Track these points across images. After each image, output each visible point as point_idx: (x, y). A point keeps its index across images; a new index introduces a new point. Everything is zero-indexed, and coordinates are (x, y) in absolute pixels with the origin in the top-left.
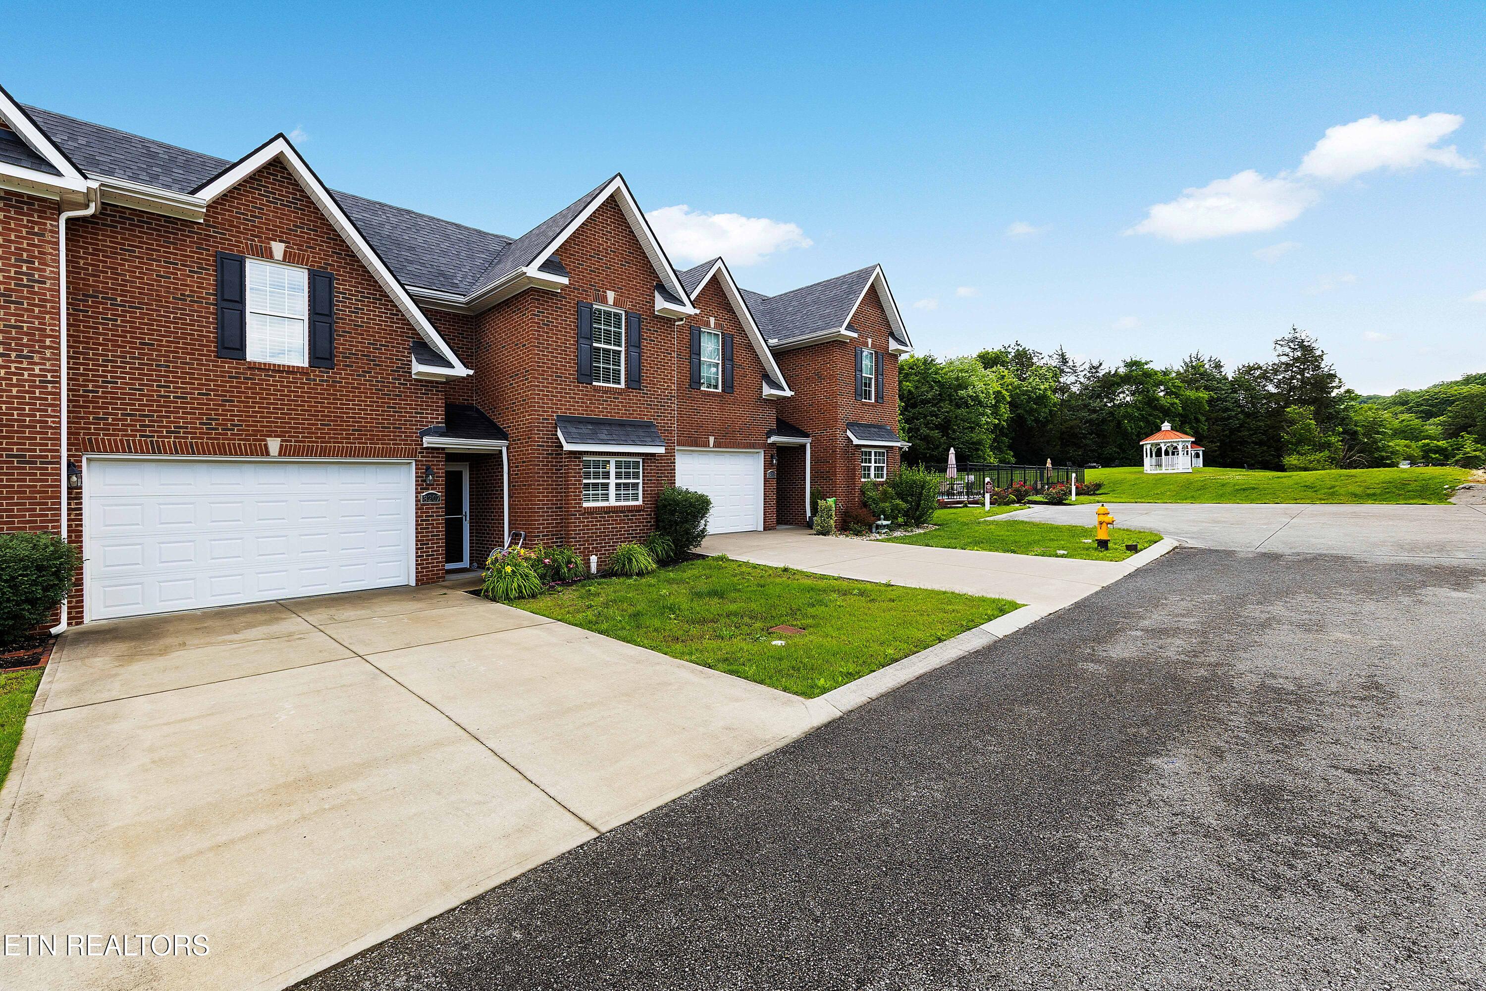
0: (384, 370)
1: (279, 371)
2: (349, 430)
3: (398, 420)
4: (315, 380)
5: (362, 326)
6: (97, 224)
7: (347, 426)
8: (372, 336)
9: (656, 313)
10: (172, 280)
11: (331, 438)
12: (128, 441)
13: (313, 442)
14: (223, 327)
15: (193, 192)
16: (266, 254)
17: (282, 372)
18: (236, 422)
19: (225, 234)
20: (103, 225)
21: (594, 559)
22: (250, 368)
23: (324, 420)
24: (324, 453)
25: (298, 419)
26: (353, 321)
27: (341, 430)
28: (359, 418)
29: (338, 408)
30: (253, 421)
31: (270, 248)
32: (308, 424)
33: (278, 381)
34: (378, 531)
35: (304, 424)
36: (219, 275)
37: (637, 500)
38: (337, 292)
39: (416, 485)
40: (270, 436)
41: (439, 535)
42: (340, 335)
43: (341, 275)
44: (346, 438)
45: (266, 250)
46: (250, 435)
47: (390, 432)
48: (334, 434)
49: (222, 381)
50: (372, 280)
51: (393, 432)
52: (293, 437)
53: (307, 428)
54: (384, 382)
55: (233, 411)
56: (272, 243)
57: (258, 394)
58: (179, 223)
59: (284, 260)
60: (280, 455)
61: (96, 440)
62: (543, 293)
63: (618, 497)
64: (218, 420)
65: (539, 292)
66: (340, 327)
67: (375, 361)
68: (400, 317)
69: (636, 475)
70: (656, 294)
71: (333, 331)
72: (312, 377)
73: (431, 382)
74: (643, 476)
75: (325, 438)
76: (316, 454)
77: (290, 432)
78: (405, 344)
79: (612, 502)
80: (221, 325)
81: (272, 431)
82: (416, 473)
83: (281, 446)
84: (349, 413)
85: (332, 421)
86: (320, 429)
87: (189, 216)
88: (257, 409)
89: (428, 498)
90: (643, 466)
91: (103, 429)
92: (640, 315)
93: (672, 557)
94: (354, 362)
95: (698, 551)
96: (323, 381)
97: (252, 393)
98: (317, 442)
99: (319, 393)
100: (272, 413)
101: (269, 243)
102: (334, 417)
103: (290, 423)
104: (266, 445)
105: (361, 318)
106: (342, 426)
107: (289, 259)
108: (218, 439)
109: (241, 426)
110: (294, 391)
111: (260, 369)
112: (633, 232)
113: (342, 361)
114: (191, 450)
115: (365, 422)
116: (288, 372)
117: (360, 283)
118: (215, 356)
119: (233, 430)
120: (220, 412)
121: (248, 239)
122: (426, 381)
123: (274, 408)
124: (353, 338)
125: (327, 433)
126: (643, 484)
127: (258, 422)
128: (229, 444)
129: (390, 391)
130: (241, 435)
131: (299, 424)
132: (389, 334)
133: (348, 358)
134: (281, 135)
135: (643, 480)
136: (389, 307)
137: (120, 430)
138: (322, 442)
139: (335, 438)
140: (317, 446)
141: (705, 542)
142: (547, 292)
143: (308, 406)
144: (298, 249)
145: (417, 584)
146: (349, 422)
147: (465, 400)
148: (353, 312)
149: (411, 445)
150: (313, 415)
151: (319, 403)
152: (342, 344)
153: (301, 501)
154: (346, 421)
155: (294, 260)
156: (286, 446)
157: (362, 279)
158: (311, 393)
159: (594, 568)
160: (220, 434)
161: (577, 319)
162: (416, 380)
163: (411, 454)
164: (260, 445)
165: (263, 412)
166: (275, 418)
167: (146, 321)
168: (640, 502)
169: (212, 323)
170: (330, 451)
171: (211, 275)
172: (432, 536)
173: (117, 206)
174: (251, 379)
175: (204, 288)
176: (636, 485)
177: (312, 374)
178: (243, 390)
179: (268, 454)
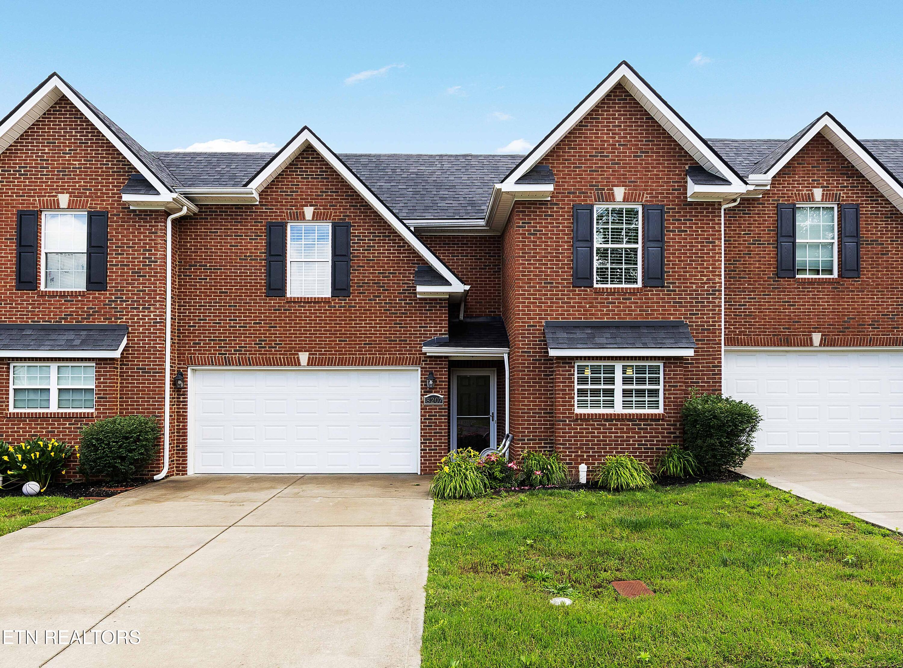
0: (392, 293)
1: (308, 302)
2: (361, 344)
3: (403, 334)
4: (335, 307)
5: (374, 260)
6: (197, 219)
7: (360, 341)
8: (382, 267)
9: (689, 200)
10: (239, 247)
11: (347, 351)
12: (211, 357)
13: (333, 354)
14: (270, 276)
15: (246, 185)
16: (301, 217)
17: (311, 302)
18: (278, 342)
19: (273, 209)
20: (200, 219)
21: (583, 468)
22: (288, 302)
23: (342, 337)
24: (341, 362)
25: (322, 337)
26: (365, 257)
27: (355, 344)
28: (370, 334)
29: (353, 327)
30: (289, 341)
31: (303, 212)
32: (329, 341)
33: (307, 310)
34: (391, 426)
35: (326, 341)
36: (268, 239)
37: (657, 408)
38: (353, 236)
39: (421, 388)
40: (301, 351)
41: (441, 433)
42: (356, 270)
43: (356, 223)
44: (358, 351)
45: (300, 214)
46: (288, 351)
47: (396, 344)
48: (349, 348)
49: (269, 313)
50: (382, 221)
51: (399, 344)
52: (318, 351)
53: (328, 344)
54: (391, 303)
55: (276, 334)
56: (305, 208)
57: (293, 320)
58: (244, 207)
59: (313, 219)
60: (308, 365)
61: (194, 357)
62: (529, 204)
63: (626, 404)
64: (266, 341)
65: (525, 204)
66: (355, 263)
67: (384, 287)
68: (406, 248)
69: (656, 381)
70: (689, 179)
71: (349, 267)
72: (333, 304)
73: (435, 299)
74: (664, 382)
75: (342, 351)
76: (335, 363)
77: (316, 347)
78: (410, 270)
79: (618, 409)
80: (269, 274)
81: (303, 347)
82: (421, 378)
83: (309, 358)
84: (361, 331)
85: (348, 337)
86: (338, 344)
87: (249, 202)
88: (292, 332)
89: (431, 400)
90: (664, 371)
91: (198, 350)
92: (663, 206)
93: (690, 475)
94: (366, 290)
95: (738, 470)
96: (341, 307)
97: (289, 320)
98: (336, 354)
99: (338, 317)
100: (303, 334)
101: (302, 209)
102: (350, 334)
103: (316, 341)
104: (298, 358)
105: (372, 253)
106: (356, 341)
107: (316, 217)
108: (266, 354)
109: (281, 344)
110: (319, 317)
111: (295, 302)
112: (652, 118)
113: (357, 290)
114: (249, 362)
115: (375, 337)
116: (315, 302)
117: (372, 226)
118: (265, 296)
119: (276, 347)
120: (267, 335)
121: (288, 209)
122: (431, 299)
123: (304, 330)
124: (366, 270)
125: (343, 347)
126: (664, 390)
127: (293, 341)
128: (273, 358)
129: (397, 310)
130: (281, 351)
131: (323, 341)
132: (396, 263)
133: (362, 286)
134: (305, 128)
135: (665, 386)
136: (397, 241)
137: (207, 350)
138: (339, 354)
139: (349, 351)
140: (336, 358)
141: (747, 463)
142: (534, 203)
143: (329, 327)
144: (324, 209)
145: (421, 474)
146: (361, 337)
147: (491, 312)
148: (366, 250)
149: (416, 354)
150: (333, 334)
151: (338, 324)
152: (357, 276)
153: (328, 400)
154: (358, 337)
155: (320, 218)
156: (313, 358)
157: (374, 223)
158: (331, 317)
159: (583, 479)
160: (267, 351)
161: (573, 223)
162: (420, 299)
163: (415, 362)
164: (294, 358)
165: (296, 334)
166: (305, 337)
167: (223, 277)
168: (660, 411)
169: (263, 273)
170: (346, 361)
171: (263, 239)
172: (434, 433)
173: (208, 205)
174: (288, 310)
175: (258, 249)
176: (654, 393)
177: (333, 302)
178: (283, 318)
179: (299, 365)
